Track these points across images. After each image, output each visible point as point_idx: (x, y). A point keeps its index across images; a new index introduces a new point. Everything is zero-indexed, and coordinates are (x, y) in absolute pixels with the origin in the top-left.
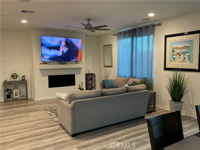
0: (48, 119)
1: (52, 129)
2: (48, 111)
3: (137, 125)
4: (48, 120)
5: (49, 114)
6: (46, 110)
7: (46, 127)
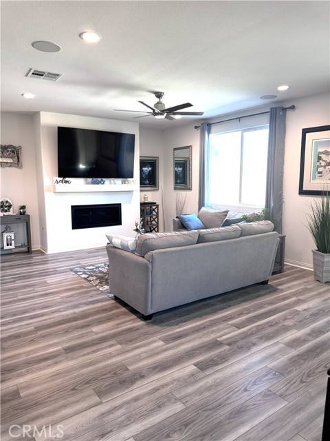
0: (86, 288)
1: (101, 307)
2: (79, 273)
3: (259, 296)
4: (85, 290)
5: (85, 278)
6: (76, 272)
7: (87, 304)
